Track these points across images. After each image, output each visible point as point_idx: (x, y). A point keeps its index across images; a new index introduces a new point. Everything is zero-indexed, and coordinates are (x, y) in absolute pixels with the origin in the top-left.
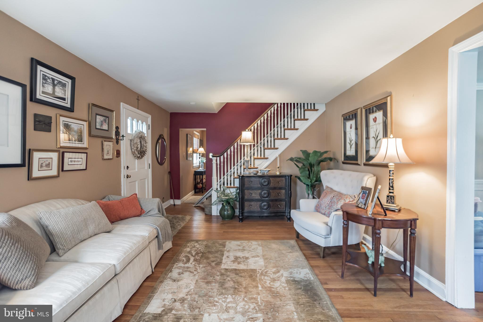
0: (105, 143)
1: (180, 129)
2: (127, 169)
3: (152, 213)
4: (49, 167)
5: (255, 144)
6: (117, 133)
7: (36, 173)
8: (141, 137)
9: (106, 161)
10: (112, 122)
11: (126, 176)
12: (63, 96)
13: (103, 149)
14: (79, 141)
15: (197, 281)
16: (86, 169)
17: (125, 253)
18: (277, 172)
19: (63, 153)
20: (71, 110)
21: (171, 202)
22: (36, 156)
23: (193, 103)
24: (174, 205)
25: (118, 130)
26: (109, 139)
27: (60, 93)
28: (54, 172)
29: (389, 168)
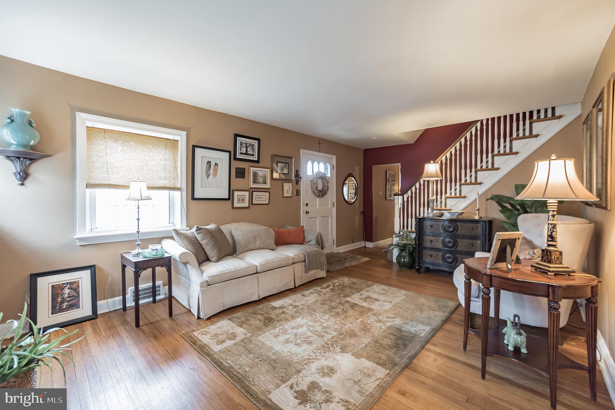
0: (285, 184)
1: (373, 166)
2: (307, 206)
3: (311, 243)
4: (243, 201)
5: (442, 179)
6: (297, 175)
7: (236, 205)
8: (323, 178)
9: (286, 198)
10: (292, 167)
11: (305, 212)
12: (252, 153)
13: (283, 189)
14: (264, 183)
15: (317, 300)
16: (269, 204)
17: (266, 261)
18: (476, 216)
19: (253, 192)
20: (258, 162)
21: (362, 244)
22: (236, 193)
23: (375, 138)
24: (365, 247)
25: (298, 173)
26: (289, 181)
27: (251, 152)
28: (246, 205)
29: (548, 207)
